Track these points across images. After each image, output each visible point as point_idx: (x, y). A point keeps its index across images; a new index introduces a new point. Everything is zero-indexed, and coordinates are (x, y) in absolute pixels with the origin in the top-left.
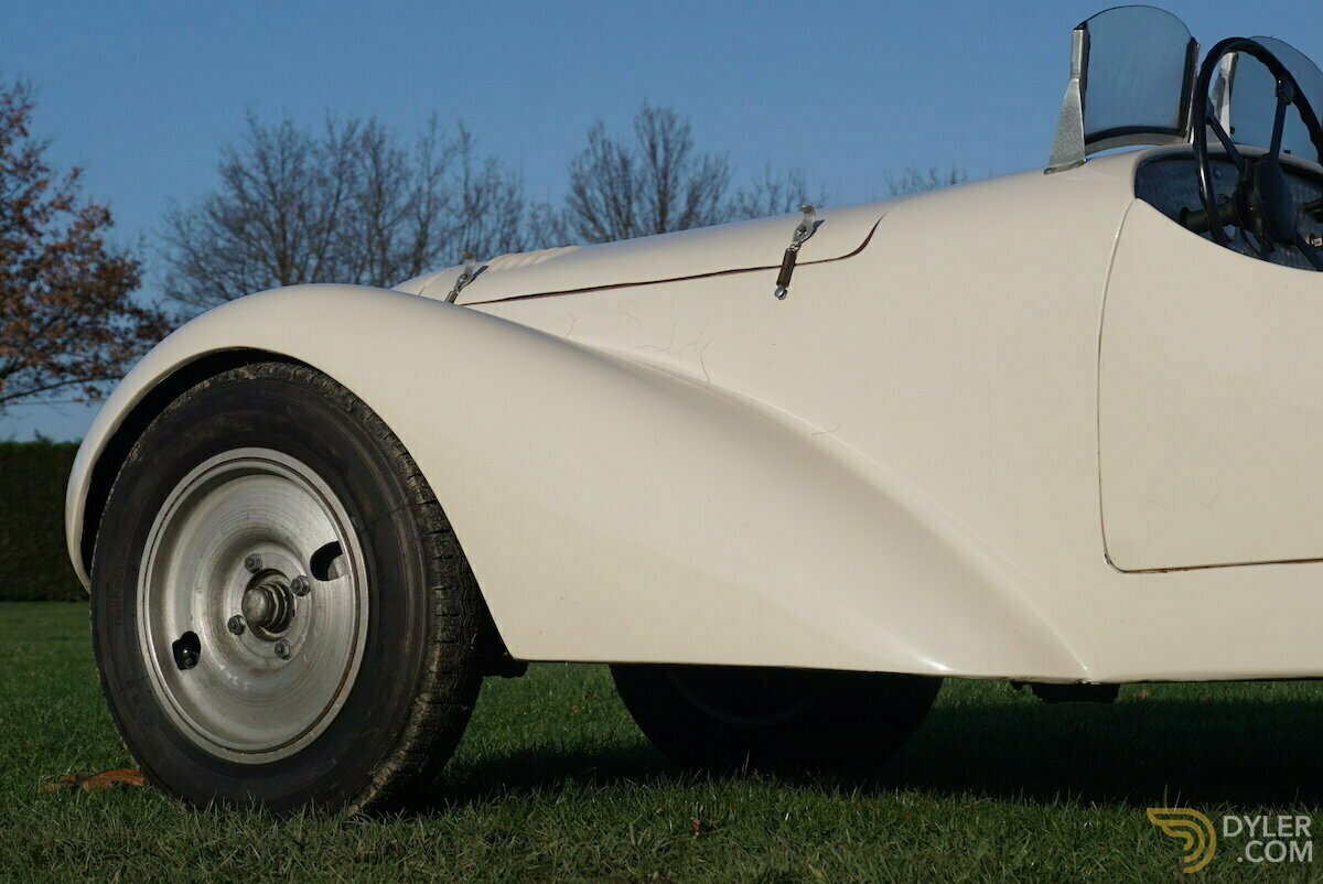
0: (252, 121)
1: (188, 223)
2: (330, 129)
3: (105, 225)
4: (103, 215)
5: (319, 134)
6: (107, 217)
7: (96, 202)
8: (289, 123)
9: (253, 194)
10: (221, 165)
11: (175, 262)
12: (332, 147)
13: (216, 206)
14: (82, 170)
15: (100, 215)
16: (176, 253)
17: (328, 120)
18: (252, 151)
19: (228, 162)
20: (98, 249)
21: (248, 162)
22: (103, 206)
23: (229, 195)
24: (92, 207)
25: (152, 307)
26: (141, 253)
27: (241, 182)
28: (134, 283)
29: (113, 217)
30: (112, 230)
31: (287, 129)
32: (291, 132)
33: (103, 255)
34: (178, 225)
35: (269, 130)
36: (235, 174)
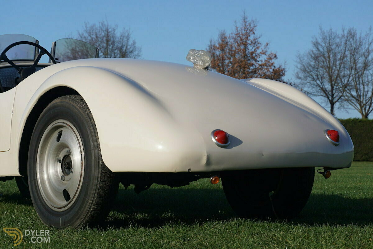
0: (321, 29)
1: (303, 58)
2: (343, 31)
3: (275, 58)
4: (275, 56)
5: (340, 33)
6: (276, 56)
7: (272, 52)
8: (331, 29)
9: (321, 49)
10: (312, 41)
11: (299, 68)
12: (343, 36)
13: (311, 53)
14: (269, 43)
15: (274, 56)
16: (299, 66)
17: (343, 28)
18: (321, 37)
19: (314, 40)
20: (273, 65)
21: (320, 41)
22: (274, 53)
23: (314, 50)
24: (271, 54)
25: (288, 81)
26: (285, 66)
27: (317, 46)
28: (284, 74)
29: (277, 56)
30: (276, 60)
31: (331, 31)
32: (332, 32)
33: (275, 67)
34: (300, 58)
35: (325, 31)
36: (316, 44)
